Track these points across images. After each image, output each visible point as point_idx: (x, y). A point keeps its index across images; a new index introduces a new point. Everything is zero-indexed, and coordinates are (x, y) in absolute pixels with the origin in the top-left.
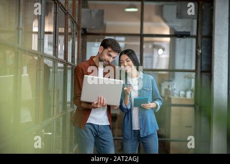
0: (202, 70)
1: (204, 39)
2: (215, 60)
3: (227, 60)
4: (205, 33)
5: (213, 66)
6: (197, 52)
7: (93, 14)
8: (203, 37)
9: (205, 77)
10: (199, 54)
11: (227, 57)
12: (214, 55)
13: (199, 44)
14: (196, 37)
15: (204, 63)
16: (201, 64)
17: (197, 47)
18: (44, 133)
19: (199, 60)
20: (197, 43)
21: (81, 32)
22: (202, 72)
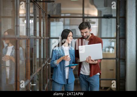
0: (120, 37)
1: (121, 19)
2: (128, 31)
3: (135, 31)
4: (121, 15)
5: (127, 35)
6: (117, 27)
7: (55, 6)
8: (120, 18)
9: (122, 41)
10: (118, 28)
11: (135, 29)
12: (127, 28)
13: (118, 22)
14: (116, 18)
15: (121, 33)
16: (119, 34)
17: (117, 24)
18: (32, 85)
19: (118, 32)
20: (117, 21)
21: (47, 16)
22: (120, 38)
